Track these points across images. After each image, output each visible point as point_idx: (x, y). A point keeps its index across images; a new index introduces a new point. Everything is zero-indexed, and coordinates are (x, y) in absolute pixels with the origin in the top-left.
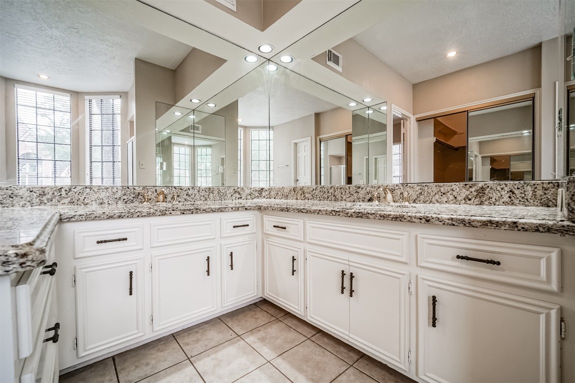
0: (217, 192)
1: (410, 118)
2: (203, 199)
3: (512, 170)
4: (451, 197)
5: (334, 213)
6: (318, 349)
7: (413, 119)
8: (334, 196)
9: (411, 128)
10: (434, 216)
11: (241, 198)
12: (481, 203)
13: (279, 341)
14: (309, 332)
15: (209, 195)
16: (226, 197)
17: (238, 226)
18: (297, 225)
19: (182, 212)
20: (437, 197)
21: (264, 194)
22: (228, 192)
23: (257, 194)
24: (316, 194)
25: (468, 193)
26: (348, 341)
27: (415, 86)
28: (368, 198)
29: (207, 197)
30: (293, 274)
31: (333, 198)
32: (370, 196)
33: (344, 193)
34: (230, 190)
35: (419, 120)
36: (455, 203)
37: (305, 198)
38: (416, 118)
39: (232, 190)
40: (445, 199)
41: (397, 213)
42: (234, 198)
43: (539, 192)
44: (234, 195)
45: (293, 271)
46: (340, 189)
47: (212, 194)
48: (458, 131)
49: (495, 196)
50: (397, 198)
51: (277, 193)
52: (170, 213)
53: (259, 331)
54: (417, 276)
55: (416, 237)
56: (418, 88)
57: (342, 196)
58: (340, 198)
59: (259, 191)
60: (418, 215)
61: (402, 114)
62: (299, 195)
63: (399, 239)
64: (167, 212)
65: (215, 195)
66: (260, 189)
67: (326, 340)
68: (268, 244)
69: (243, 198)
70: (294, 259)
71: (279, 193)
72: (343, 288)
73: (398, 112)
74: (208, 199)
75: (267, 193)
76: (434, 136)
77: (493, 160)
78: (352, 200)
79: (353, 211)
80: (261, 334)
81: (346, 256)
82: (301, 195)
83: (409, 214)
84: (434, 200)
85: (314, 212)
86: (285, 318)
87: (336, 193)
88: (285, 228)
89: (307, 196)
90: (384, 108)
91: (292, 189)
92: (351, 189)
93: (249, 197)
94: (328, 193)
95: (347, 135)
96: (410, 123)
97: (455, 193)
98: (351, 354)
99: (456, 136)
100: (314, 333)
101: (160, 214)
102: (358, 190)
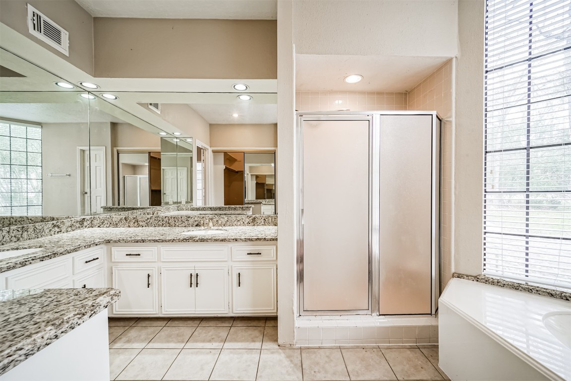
0: (32, 229)
1: (208, 149)
2: (14, 239)
3: (267, 183)
4: (242, 223)
5: (185, 241)
6: (174, 328)
7: (210, 150)
8: (168, 223)
9: (209, 155)
10: (239, 238)
11: (61, 231)
12: (254, 225)
13: (142, 337)
14: (163, 323)
15: (22, 235)
16: (43, 233)
17: (89, 261)
18: (152, 251)
19: (41, 259)
20: (235, 222)
21: (85, 224)
22: (45, 228)
23: (78, 225)
24: (151, 222)
25: (249, 220)
26: (195, 314)
27: (211, 125)
28: (196, 224)
29: (20, 236)
30: (148, 287)
31: (168, 225)
32: (197, 223)
33: (177, 221)
34: (47, 226)
35: (214, 152)
36: (243, 225)
37: (139, 226)
38: (212, 150)
39: (51, 225)
40: (239, 224)
41: (223, 238)
42: (52, 233)
43: (273, 220)
44: (53, 230)
45: (149, 284)
46: (174, 218)
47: (26, 233)
48: (238, 159)
49: (259, 221)
50: (215, 224)
51: (103, 223)
52: (30, 263)
53: (121, 339)
54: (232, 266)
55: (231, 247)
56: (213, 127)
57: (175, 223)
58: (174, 225)
59: (80, 221)
60: (232, 238)
61: (202, 146)
62: (132, 223)
63: (223, 250)
64: (27, 263)
65: (29, 233)
66: (81, 220)
67: (176, 322)
68: (118, 270)
69: (63, 231)
70: (149, 276)
71: (106, 222)
72: (191, 284)
73: (200, 144)
74: (21, 239)
75: (89, 222)
76: (224, 164)
77: (257, 177)
78: (184, 226)
79: (198, 238)
80: (124, 339)
81: (193, 265)
82: (134, 223)
83: (228, 238)
84: (234, 224)
85: (169, 241)
86: (137, 324)
87: (170, 221)
88: (139, 255)
89: (141, 223)
90: (189, 140)
91: (123, 218)
92: (183, 218)
93: (70, 229)
94: (163, 221)
95: (150, 152)
96: (208, 153)
97: (243, 220)
98: (195, 322)
99: (236, 162)
100: (166, 322)
101: (20, 266)
102: (188, 219)
